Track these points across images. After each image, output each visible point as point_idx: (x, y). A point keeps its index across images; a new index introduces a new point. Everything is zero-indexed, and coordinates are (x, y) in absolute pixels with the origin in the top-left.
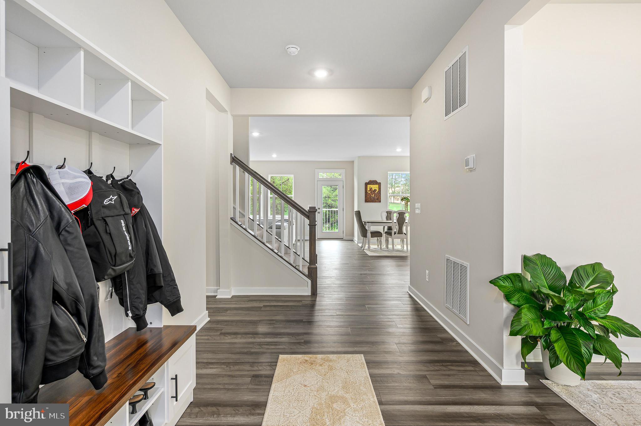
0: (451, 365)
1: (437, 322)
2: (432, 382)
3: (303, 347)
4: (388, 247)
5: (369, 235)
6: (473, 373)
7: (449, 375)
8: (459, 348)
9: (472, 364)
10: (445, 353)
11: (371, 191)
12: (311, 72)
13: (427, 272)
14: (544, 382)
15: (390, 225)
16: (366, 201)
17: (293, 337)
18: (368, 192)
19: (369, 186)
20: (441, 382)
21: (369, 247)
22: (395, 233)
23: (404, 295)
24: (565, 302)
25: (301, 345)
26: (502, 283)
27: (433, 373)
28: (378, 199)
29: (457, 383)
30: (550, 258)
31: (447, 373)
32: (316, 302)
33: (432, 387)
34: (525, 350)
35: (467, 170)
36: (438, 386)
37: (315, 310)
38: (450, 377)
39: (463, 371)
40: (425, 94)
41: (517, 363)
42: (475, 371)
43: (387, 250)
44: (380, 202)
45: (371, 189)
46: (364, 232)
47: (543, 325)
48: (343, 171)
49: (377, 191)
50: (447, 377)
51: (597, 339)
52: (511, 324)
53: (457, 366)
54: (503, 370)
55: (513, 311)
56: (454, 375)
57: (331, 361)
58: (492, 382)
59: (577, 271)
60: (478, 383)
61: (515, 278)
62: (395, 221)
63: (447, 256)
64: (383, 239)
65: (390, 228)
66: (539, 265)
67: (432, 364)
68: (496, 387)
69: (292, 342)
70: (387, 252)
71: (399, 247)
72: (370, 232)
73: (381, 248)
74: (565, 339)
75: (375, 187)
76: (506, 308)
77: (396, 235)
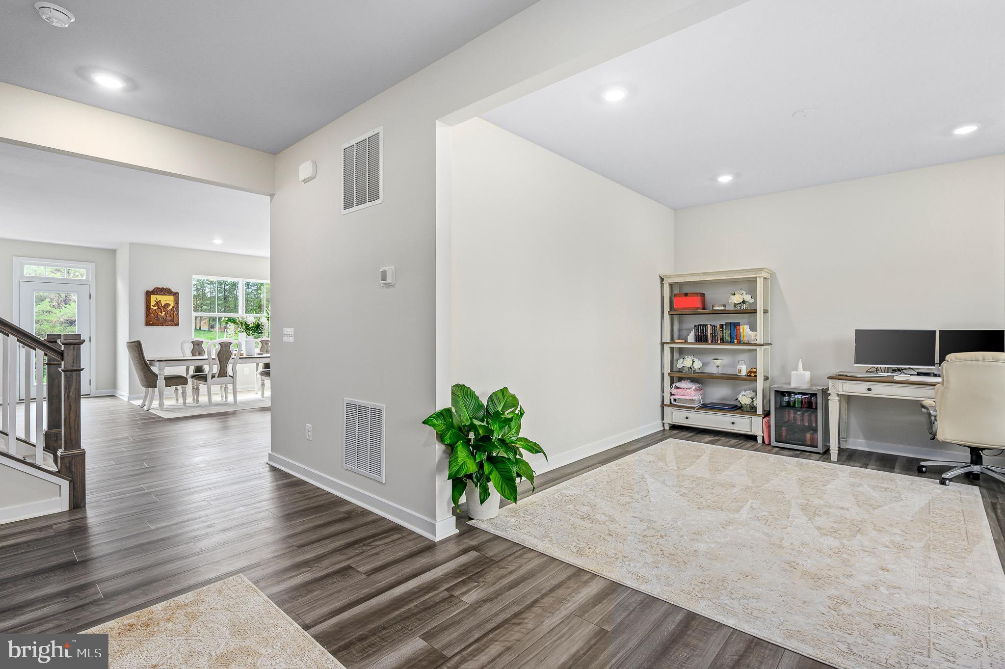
0: (375, 541)
1: (330, 493)
2: (362, 569)
3: (107, 606)
4: (198, 401)
5: (161, 382)
6: (400, 541)
7: (377, 554)
8: (374, 518)
9: (396, 530)
10: (360, 530)
11: (158, 305)
12: (82, 72)
13: (309, 425)
14: (470, 523)
15: (199, 363)
16: (148, 323)
17: (68, 597)
18: (152, 307)
19: (153, 298)
20: (372, 566)
21: (161, 405)
22: (213, 377)
23: (263, 468)
24: (492, 432)
25: (101, 605)
26: (435, 421)
27: (357, 558)
28: (172, 320)
29: (391, 558)
30: (469, 388)
31: (373, 552)
32: (86, 520)
33: (364, 576)
34: (456, 494)
35: (382, 285)
36: (370, 571)
37: (89, 536)
38: (379, 556)
39: (391, 542)
40: (305, 170)
41: (448, 512)
42: (404, 537)
43: (197, 405)
44: (177, 324)
45: (158, 303)
46: (149, 379)
47: (475, 460)
48: (92, 266)
49: (171, 307)
50: (375, 557)
51: (516, 462)
52: (449, 466)
53: (381, 539)
54: (436, 524)
55: (445, 452)
56: (382, 551)
57: (185, 605)
58: (425, 543)
59: (491, 398)
60: (412, 550)
61: (445, 414)
62: (214, 357)
63: (348, 399)
64: (189, 387)
65: (199, 369)
66: (461, 396)
67: (350, 549)
68: (430, 547)
69: (73, 607)
70: (198, 409)
71: (217, 398)
72: (163, 377)
73: (185, 403)
74: (496, 468)
75: (167, 299)
76: (439, 449)
77: (216, 379)
